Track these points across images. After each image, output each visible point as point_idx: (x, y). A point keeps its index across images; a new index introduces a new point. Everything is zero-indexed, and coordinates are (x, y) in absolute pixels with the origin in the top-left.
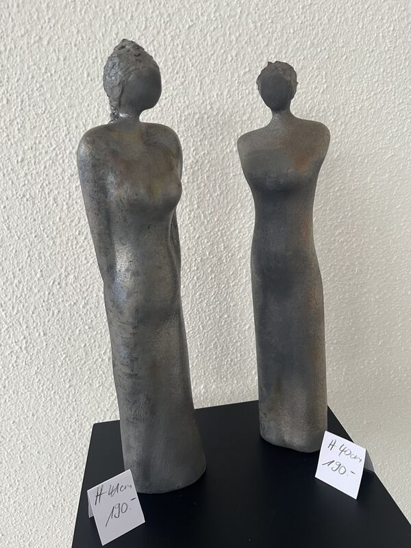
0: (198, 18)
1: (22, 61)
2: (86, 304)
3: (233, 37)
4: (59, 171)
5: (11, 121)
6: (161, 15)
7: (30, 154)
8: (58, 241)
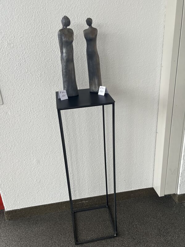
0: (76, 5)
1: (42, 13)
2: (53, 66)
3: (84, 9)
4: (49, 36)
5: (40, 26)
6: (69, 4)
7: (43, 33)
8: (48, 52)
